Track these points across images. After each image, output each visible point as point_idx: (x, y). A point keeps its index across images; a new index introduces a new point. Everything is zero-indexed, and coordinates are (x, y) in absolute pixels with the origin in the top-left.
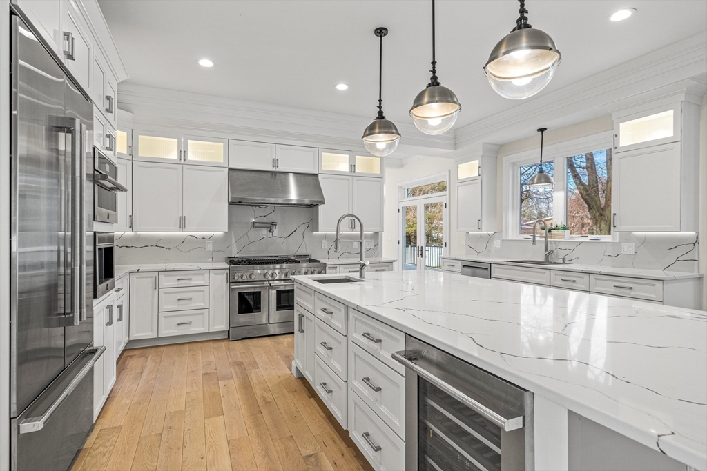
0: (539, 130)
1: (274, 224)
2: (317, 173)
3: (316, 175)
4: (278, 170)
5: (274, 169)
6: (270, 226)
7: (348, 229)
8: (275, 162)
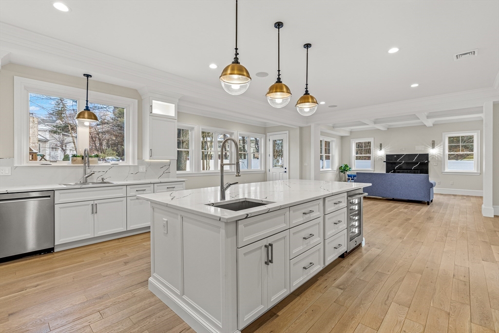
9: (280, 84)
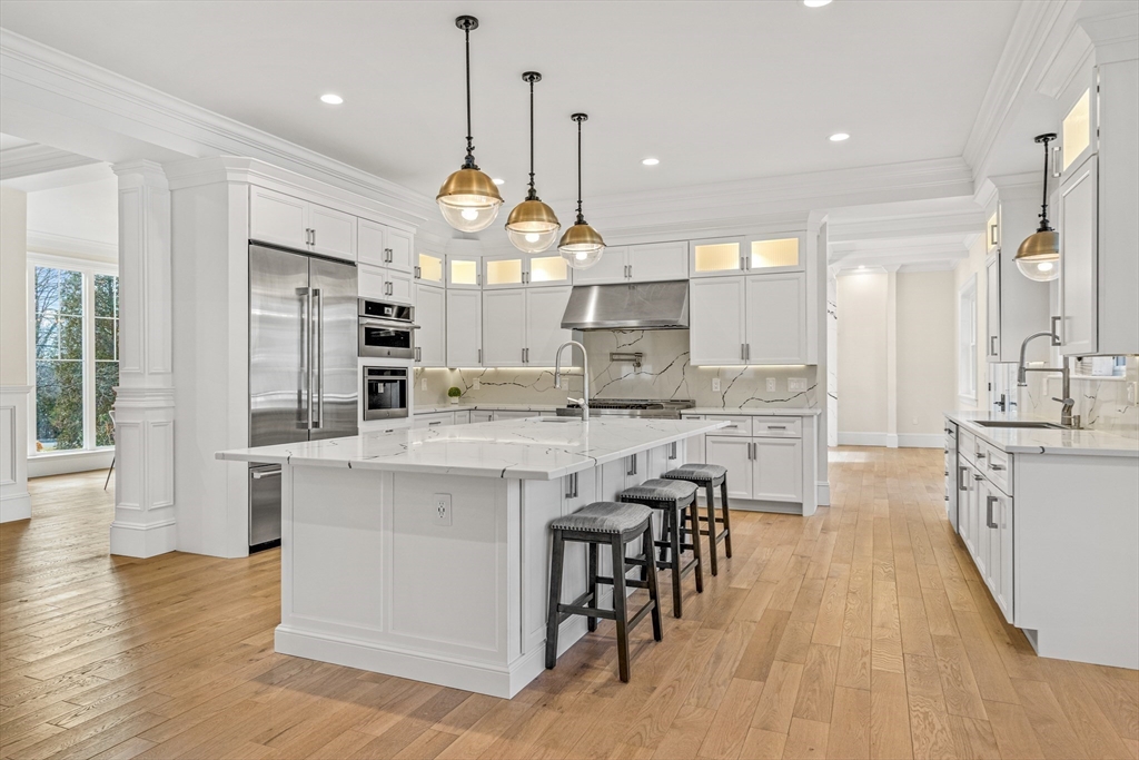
0: (1038, 139)
1: (639, 355)
2: (686, 278)
3: (687, 281)
4: (631, 280)
5: (626, 281)
6: (637, 359)
7: (738, 360)
8: (628, 269)
9: (536, 202)
